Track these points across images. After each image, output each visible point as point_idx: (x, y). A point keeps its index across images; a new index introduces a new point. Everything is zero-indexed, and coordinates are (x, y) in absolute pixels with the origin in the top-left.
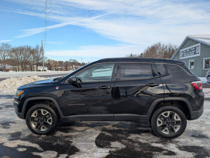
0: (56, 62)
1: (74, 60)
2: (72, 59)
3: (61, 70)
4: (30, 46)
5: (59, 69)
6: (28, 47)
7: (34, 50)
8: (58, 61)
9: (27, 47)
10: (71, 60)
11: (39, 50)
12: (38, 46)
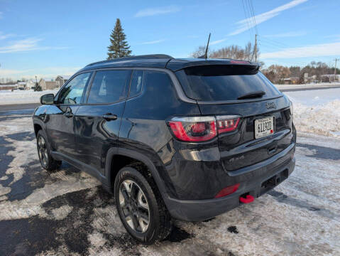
0: (285, 69)
1: (319, 63)
2: (317, 62)
3: (290, 82)
4: (236, 47)
5: (286, 81)
6: (235, 47)
7: (242, 51)
8: (289, 67)
9: (233, 48)
10: (313, 63)
11: (252, 50)
12: (250, 45)
